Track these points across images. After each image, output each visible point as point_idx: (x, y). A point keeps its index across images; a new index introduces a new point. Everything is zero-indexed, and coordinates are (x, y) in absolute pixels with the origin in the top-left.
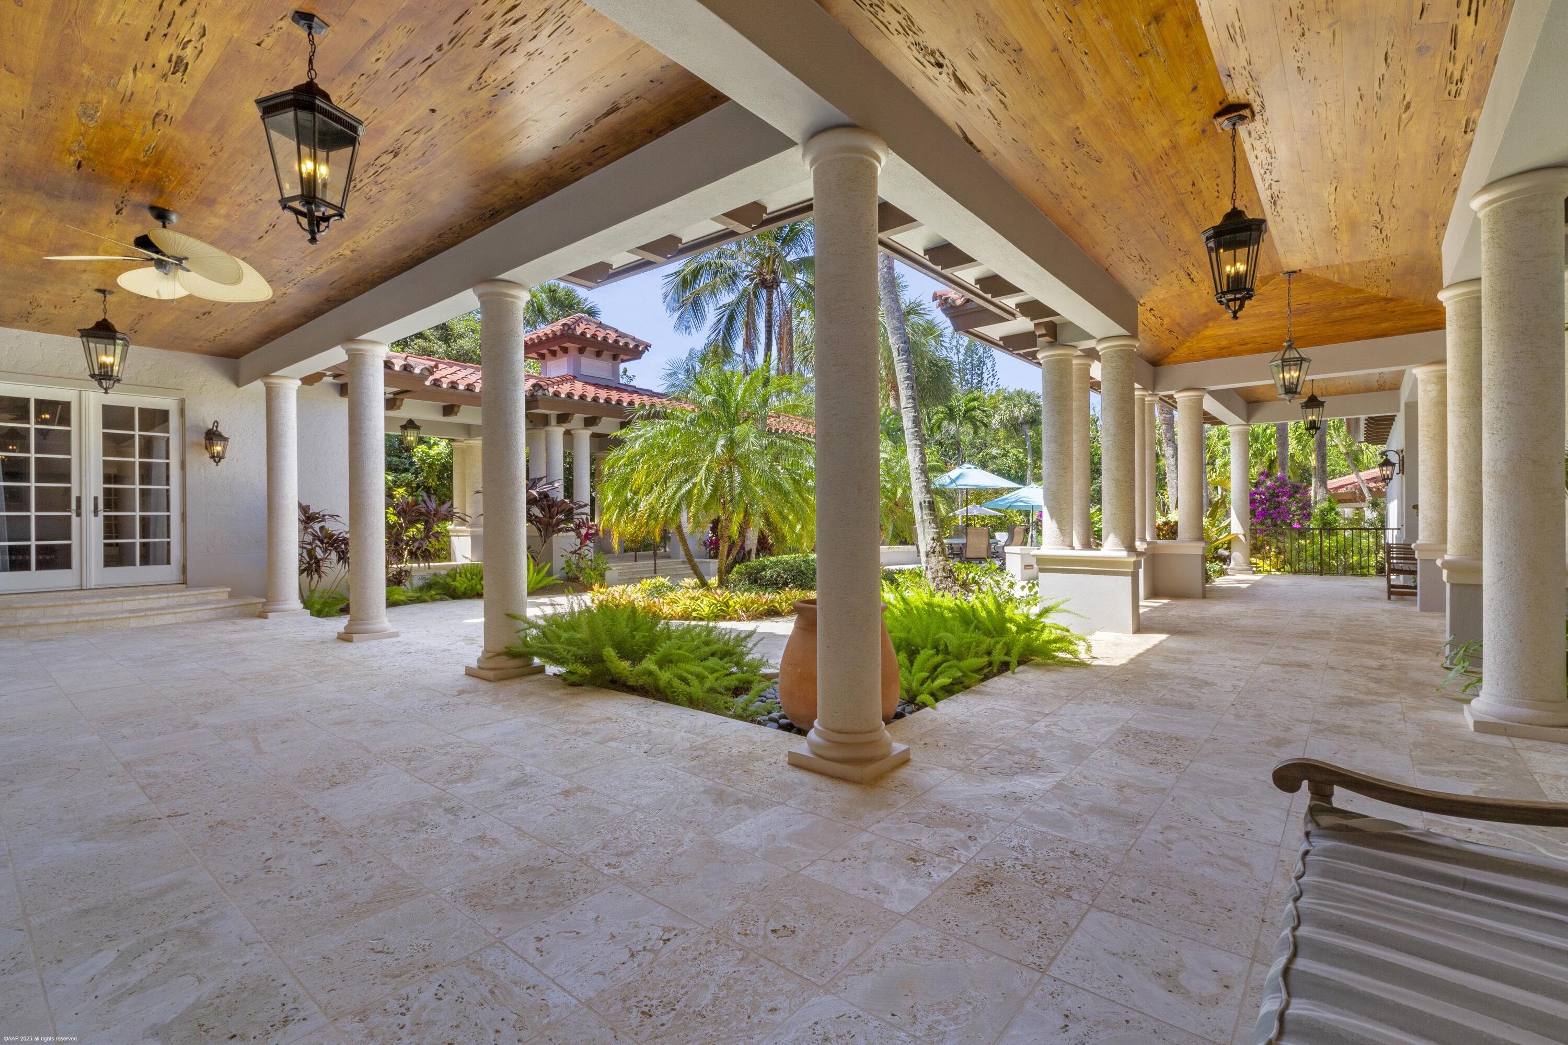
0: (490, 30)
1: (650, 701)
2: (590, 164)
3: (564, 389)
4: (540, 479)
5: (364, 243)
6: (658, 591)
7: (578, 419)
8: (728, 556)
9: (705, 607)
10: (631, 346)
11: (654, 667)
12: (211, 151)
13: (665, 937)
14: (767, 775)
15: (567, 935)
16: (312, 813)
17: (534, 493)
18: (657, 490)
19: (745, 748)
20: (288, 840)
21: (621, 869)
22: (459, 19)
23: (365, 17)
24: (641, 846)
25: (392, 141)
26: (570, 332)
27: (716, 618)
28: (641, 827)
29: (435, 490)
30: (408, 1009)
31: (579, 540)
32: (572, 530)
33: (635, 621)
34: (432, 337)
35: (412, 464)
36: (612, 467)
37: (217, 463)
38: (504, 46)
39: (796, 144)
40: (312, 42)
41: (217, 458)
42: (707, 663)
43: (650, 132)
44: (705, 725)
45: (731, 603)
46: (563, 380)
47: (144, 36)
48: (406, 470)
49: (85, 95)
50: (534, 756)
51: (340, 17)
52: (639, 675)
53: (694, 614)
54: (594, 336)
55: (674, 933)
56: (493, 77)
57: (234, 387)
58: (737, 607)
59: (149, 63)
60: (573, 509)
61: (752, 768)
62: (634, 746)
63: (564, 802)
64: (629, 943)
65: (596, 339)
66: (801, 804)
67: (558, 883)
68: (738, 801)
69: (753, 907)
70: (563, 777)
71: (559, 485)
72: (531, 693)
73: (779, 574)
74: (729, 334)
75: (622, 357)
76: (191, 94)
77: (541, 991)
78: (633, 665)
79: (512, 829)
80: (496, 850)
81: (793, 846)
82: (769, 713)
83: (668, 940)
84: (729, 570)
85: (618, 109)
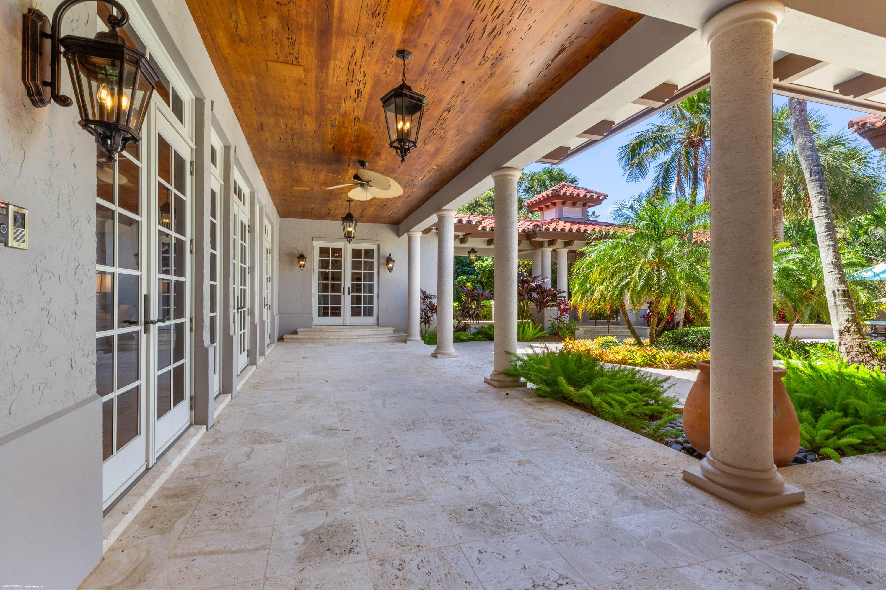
0: (486, 26)
1: (586, 414)
2: (551, 89)
3: (552, 227)
4: (538, 277)
5: (441, 161)
6: (607, 344)
7: (560, 242)
8: (658, 325)
9: (639, 356)
10: (595, 197)
11: (589, 393)
12: (375, 130)
13: (559, 582)
14: (664, 483)
15: (498, 556)
16: (395, 442)
17: (533, 285)
18: (606, 282)
19: (649, 460)
20: (381, 453)
21: (541, 522)
22: (469, 26)
23: (425, 43)
24: (557, 510)
25: (446, 104)
26: (557, 193)
27: (647, 365)
28: (561, 497)
29: (486, 284)
30: (403, 568)
31: (559, 312)
32: (555, 306)
33: (580, 363)
34: (486, 206)
35: (475, 271)
36: (579, 269)
37: (390, 272)
38: (494, 33)
39: (695, 30)
40: (404, 64)
41: (390, 270)
42: (629, 395)
43: (588, 57)
44: (622, 437)
45: (657, 356)
46: (552, 221)
47: (345, 84)
48: (472, 274)
49: (331, 118)
50: (507, 435)
51: (415, 47)
52: (581, 397)
53: (630, 361)
54: (571, 194)
55: (566, 581)
56: (491, 53)
57: (397, 237)
58: (663, 359)
59: (349, 97)
60: (555, 294)
61: (651, 475)
62: (569, 442)
63: (517, 468)
64: (534, 576)
65: (573, 196)
66: (689, 513)
67: (501, 519)
68: (636, 498)
69: (631, 584)
70: (521, 452)
71: (548, 280)
72: (516, 398)
73: (699, 340)
74: (666, 181)
75: (589, 204)
76: (364, 105)
77: (473, 587)
78: (578, 390)
79: (484, 477)
80: (472, 487)
81: (675, 545)
82: (677, 437)
83: (561, 585)
84: (660, 334)
85: (565, 49)
